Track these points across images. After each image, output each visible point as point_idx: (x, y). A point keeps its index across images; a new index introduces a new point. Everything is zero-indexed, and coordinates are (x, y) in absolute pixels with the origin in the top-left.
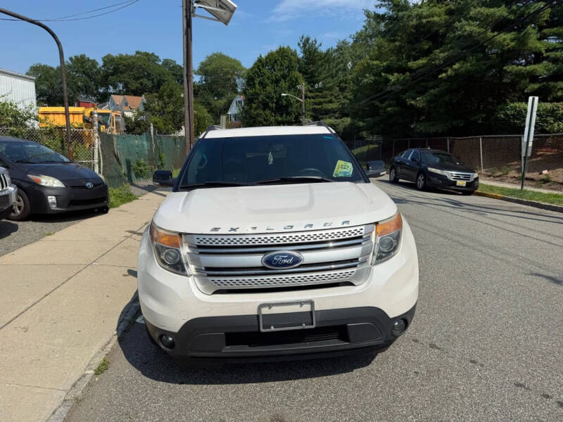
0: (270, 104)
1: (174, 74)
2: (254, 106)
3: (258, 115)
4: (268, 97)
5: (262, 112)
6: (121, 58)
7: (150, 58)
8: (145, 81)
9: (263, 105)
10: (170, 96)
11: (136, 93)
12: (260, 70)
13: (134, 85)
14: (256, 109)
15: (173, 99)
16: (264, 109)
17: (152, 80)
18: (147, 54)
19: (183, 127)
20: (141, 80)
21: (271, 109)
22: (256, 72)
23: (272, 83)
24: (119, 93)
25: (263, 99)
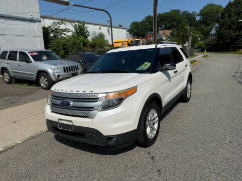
0: (233, 26)
1: (187, 18)
2: (223, 28)
3: (225, 33)
4: (232, 23)
5: (227, 31)
6: (165, 14)
7: (177, 12)
8: (173, 23)
9: (229, 27)
10: (182, 28)
11: (169, 29)
12: (229, 9)
13: (168, 25)
14: (224, 29)
15: (183, 30)
16: (229, 30)
17: (176, 22)
18: (175, 10)
19: (187, 42)
20: (171, 23)
21: (233, 29)
22: (227, 10)
23: (235, 15)
24: (162, 30)
25: (229, 24)
